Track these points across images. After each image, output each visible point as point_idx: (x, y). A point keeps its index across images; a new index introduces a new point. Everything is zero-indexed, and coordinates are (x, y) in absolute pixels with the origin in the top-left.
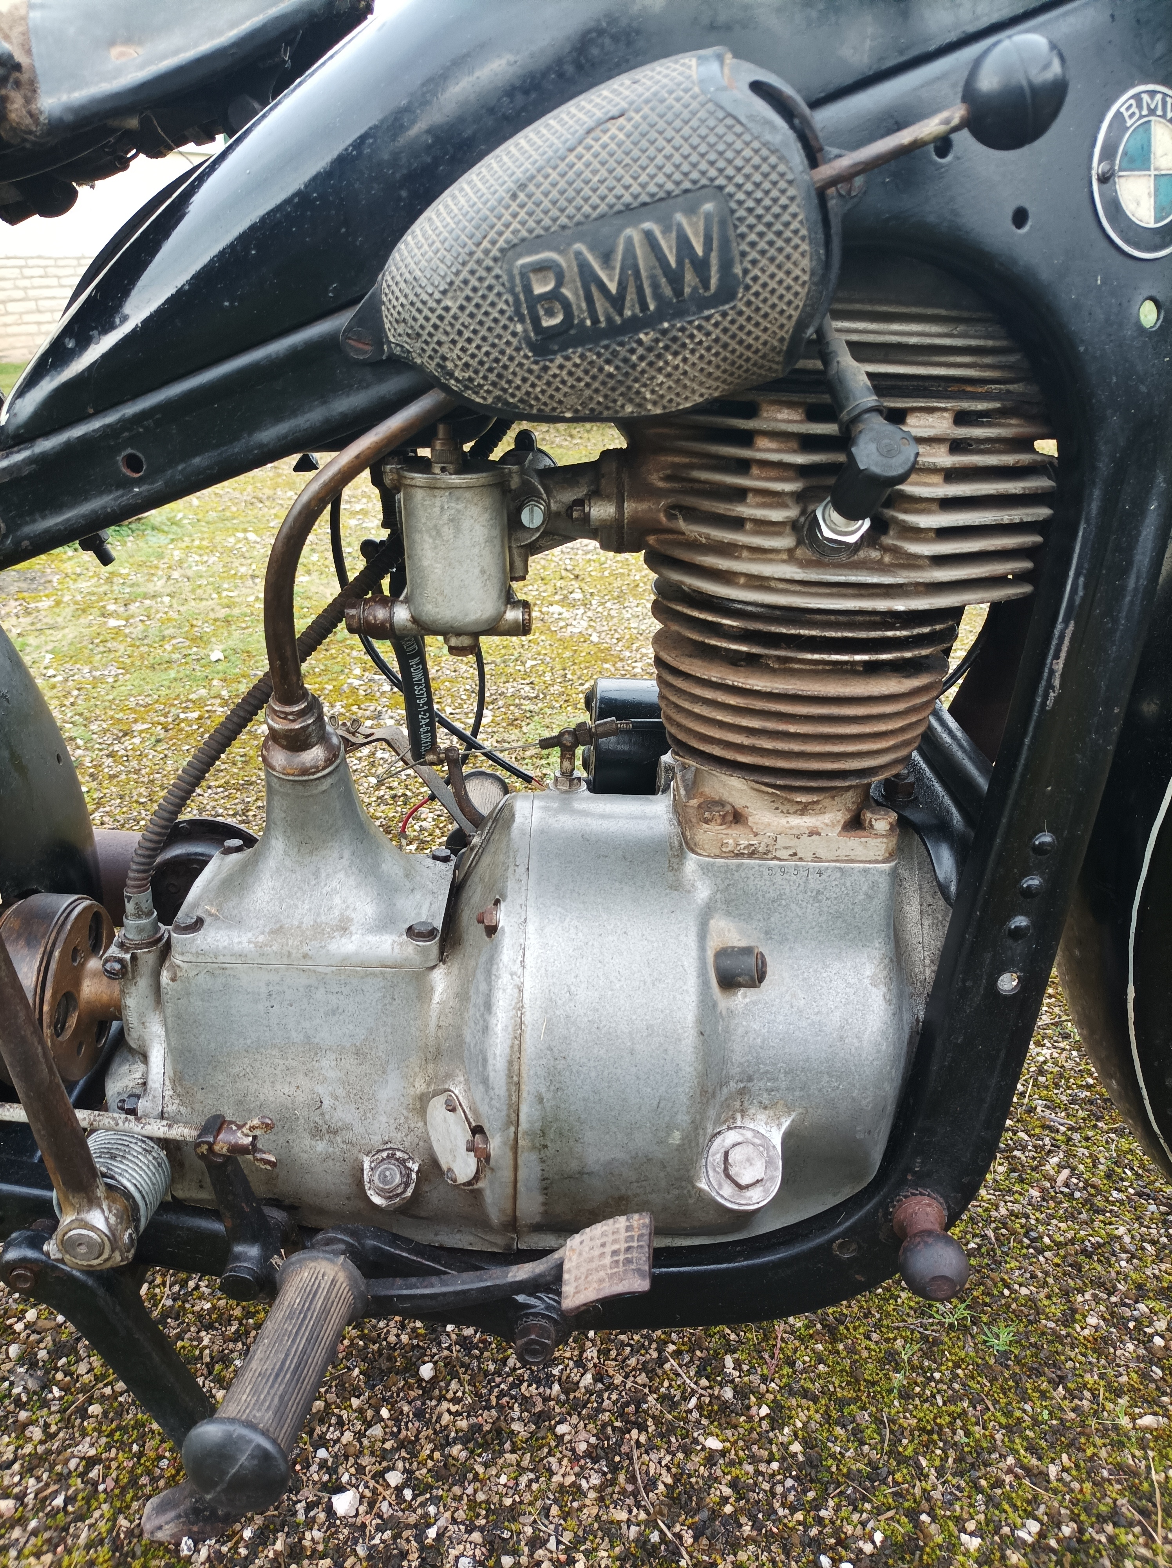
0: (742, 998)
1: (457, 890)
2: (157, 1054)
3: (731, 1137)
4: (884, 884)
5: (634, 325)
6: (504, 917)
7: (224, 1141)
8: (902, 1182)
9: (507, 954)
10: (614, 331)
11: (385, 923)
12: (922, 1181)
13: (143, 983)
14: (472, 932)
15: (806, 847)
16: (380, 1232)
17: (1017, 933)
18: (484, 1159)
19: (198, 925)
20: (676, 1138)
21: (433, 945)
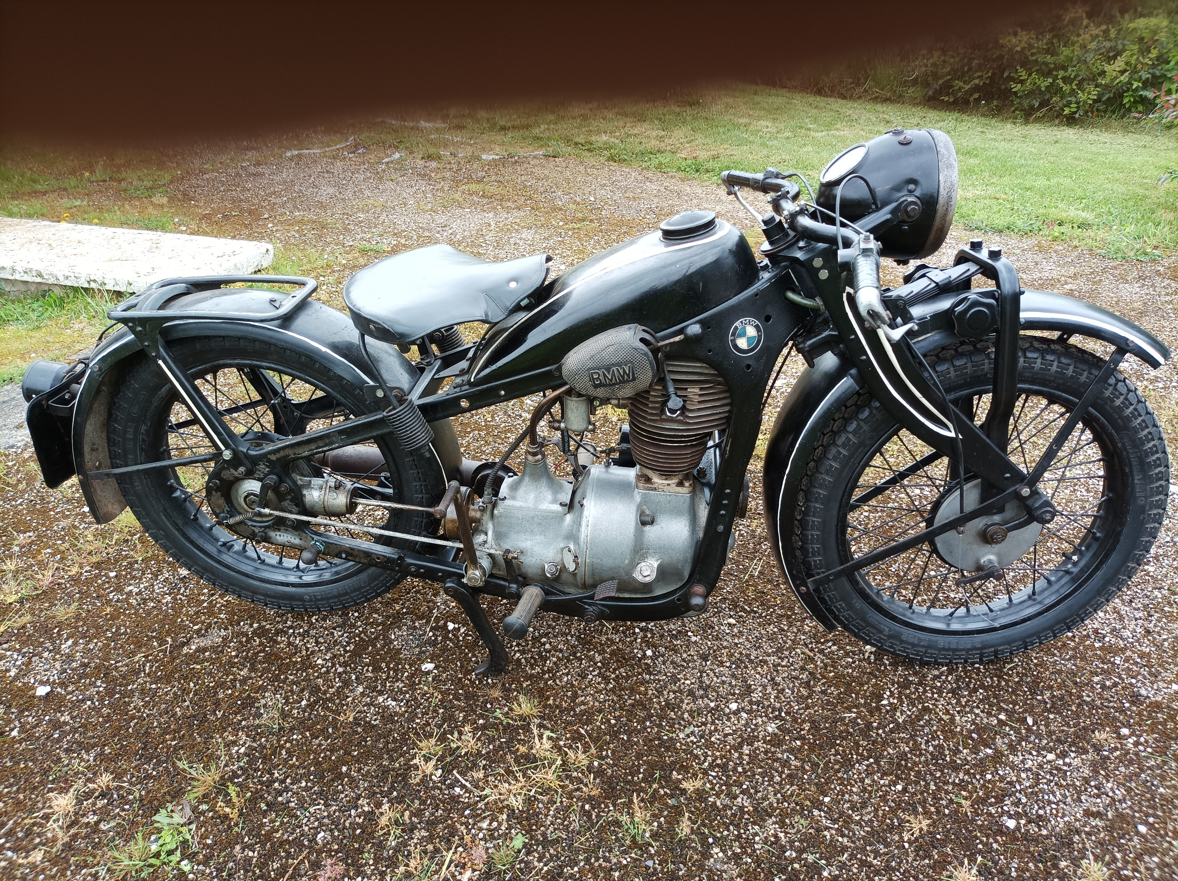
0: (647, 528)
1: (574, 493)
2: (490, 533)
3: (643, 564)
4: (688, 500)
5: (614, 384)
6: (585, 502)
7: (510, 556)
8: (693, 583)
9: (586, 512)
10: (610, 385)
11: (554, 501)
12: (699, 582)
13: (488, 512)
14: (577, 505)
15: (666, 488)
16: (548, 585)
17: (722, 515)
18: (577, 564)
19: (505, 499)
20: (627, 562)
21: (566, 508)
